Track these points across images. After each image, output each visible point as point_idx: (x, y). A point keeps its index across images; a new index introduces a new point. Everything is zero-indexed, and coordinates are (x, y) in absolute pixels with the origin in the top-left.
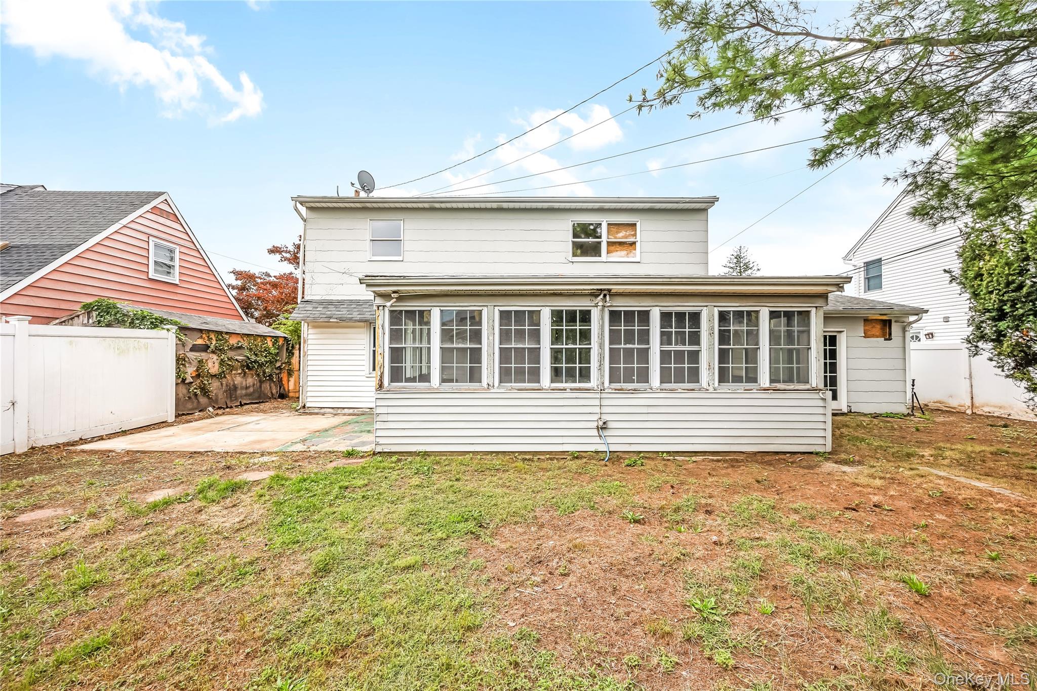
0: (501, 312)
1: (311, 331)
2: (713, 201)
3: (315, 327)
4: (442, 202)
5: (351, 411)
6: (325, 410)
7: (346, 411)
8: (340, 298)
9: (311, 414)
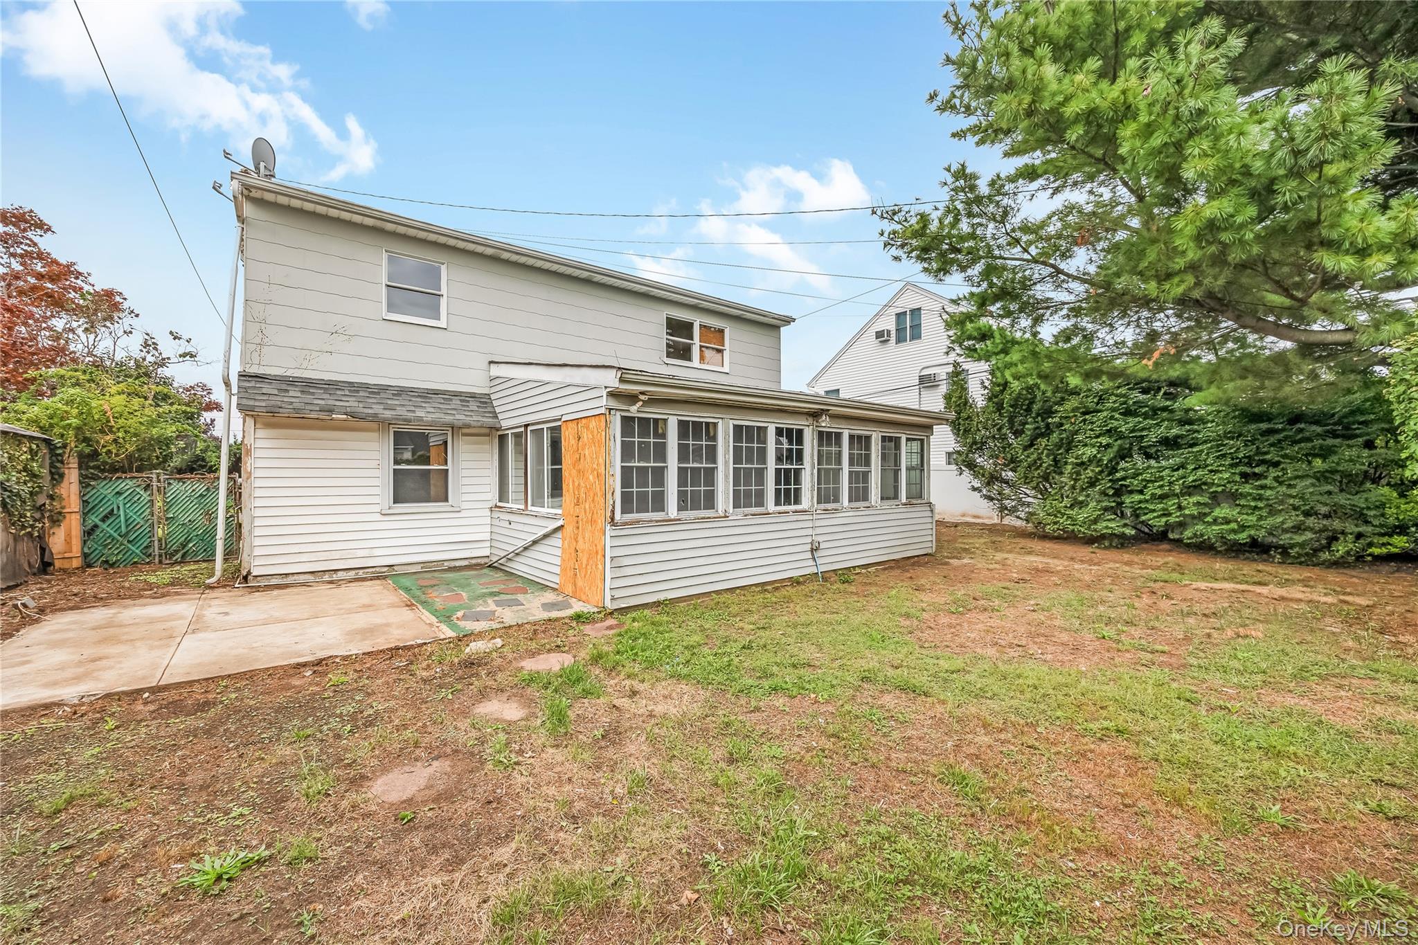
0: (735, 426)
1: (261, 433)
2: (788, 321)
3: (268, 425)
4: (517, 254)
5: (352, 574)
6: (296, 577)
7: (341, 575)
8: (327, 377)
9: (257, 589)
